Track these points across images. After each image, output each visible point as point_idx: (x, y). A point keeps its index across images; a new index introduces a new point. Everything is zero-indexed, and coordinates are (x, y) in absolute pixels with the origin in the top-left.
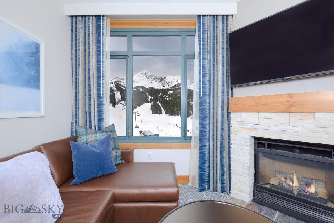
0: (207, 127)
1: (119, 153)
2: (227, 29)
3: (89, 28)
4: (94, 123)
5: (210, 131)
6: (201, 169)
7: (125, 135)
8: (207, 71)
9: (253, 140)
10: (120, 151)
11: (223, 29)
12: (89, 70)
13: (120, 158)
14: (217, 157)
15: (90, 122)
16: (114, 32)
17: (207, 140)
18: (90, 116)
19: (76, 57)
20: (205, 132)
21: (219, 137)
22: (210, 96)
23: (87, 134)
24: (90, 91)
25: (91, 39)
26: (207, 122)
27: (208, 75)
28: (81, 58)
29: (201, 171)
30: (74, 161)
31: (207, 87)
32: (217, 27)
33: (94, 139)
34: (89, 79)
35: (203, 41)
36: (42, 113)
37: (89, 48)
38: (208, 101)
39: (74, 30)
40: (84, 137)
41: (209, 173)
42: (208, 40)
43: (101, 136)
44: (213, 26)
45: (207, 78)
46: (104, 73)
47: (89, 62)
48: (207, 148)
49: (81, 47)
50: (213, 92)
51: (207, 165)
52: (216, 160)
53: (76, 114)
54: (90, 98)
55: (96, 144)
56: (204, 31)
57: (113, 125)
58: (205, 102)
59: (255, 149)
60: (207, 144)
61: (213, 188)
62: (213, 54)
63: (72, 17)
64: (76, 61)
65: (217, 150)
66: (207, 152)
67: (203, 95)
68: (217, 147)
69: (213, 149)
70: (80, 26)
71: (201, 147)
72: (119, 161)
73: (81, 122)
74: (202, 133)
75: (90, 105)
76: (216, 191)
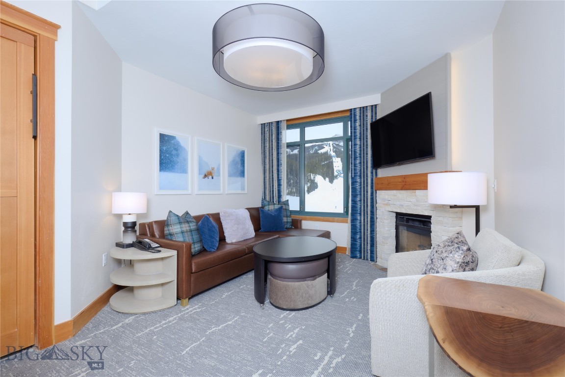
0: (359, 203)
1: (290, 220)
2: (376, 116)
3: (272, 130)
4: (276, 199)
5: (361, 207)
6: (353, 239)
7: (299, 210)
8: (358, 155)
9: (394, 215)
10: (290, 219)
11: (372, 116)
12: (272, 160)
13: (291, 224)
14: (367, 230)
15: (273, 198)
16: (289, 127)
17: (358, 215)
18: (273, 193)
19: (264, 151)
20: (357, 207)
21: (369, 213)
22: (360, 176)
23: (269, 205)
24: (273, 175)
25: (273, 138)
26: (358, 199)
27: (358, 158)
28: (267, 152)
29: (353, 241)
30: (261, 219)
31: (358, 168)
32: (367, 116)
33: (273, 208)
34: (272, 167)
35: (354, 129)
36: (246, 191)
37: (272, 145)
38: (358, 180)
39: (263, 133)
40: (267, 207)
41: (361, 243)
42: (358, 128)
43: (277, 207)
44: (364, 115)
45: (358, 161)
46: (282, 162)
47: (272, 154)
48: (358, 221)
49: (267, 145)
50: (364, 172)
51: (358, 236)
52: (367, 233)
53: (265, 193)
54: (273, 181)
55: (273, 211)
56: (355, 121)
57: (288, 200)
58: (356, 182)
59: (396, 222)
60: (359, 218)
61: (364, 257)
62: (364, 139)
63: (262, 124)
64: (264, 155)
65: (367, 223)
66: (358, 225)
67: (355, 176)
68: (367, 221)
69: (364, 222)
70: (267, 129)
71: (353, 220)
72: (288, 226)
73: (268, 198)
74: (354, 207)
75: (273, 186)
76: (367, 260)
